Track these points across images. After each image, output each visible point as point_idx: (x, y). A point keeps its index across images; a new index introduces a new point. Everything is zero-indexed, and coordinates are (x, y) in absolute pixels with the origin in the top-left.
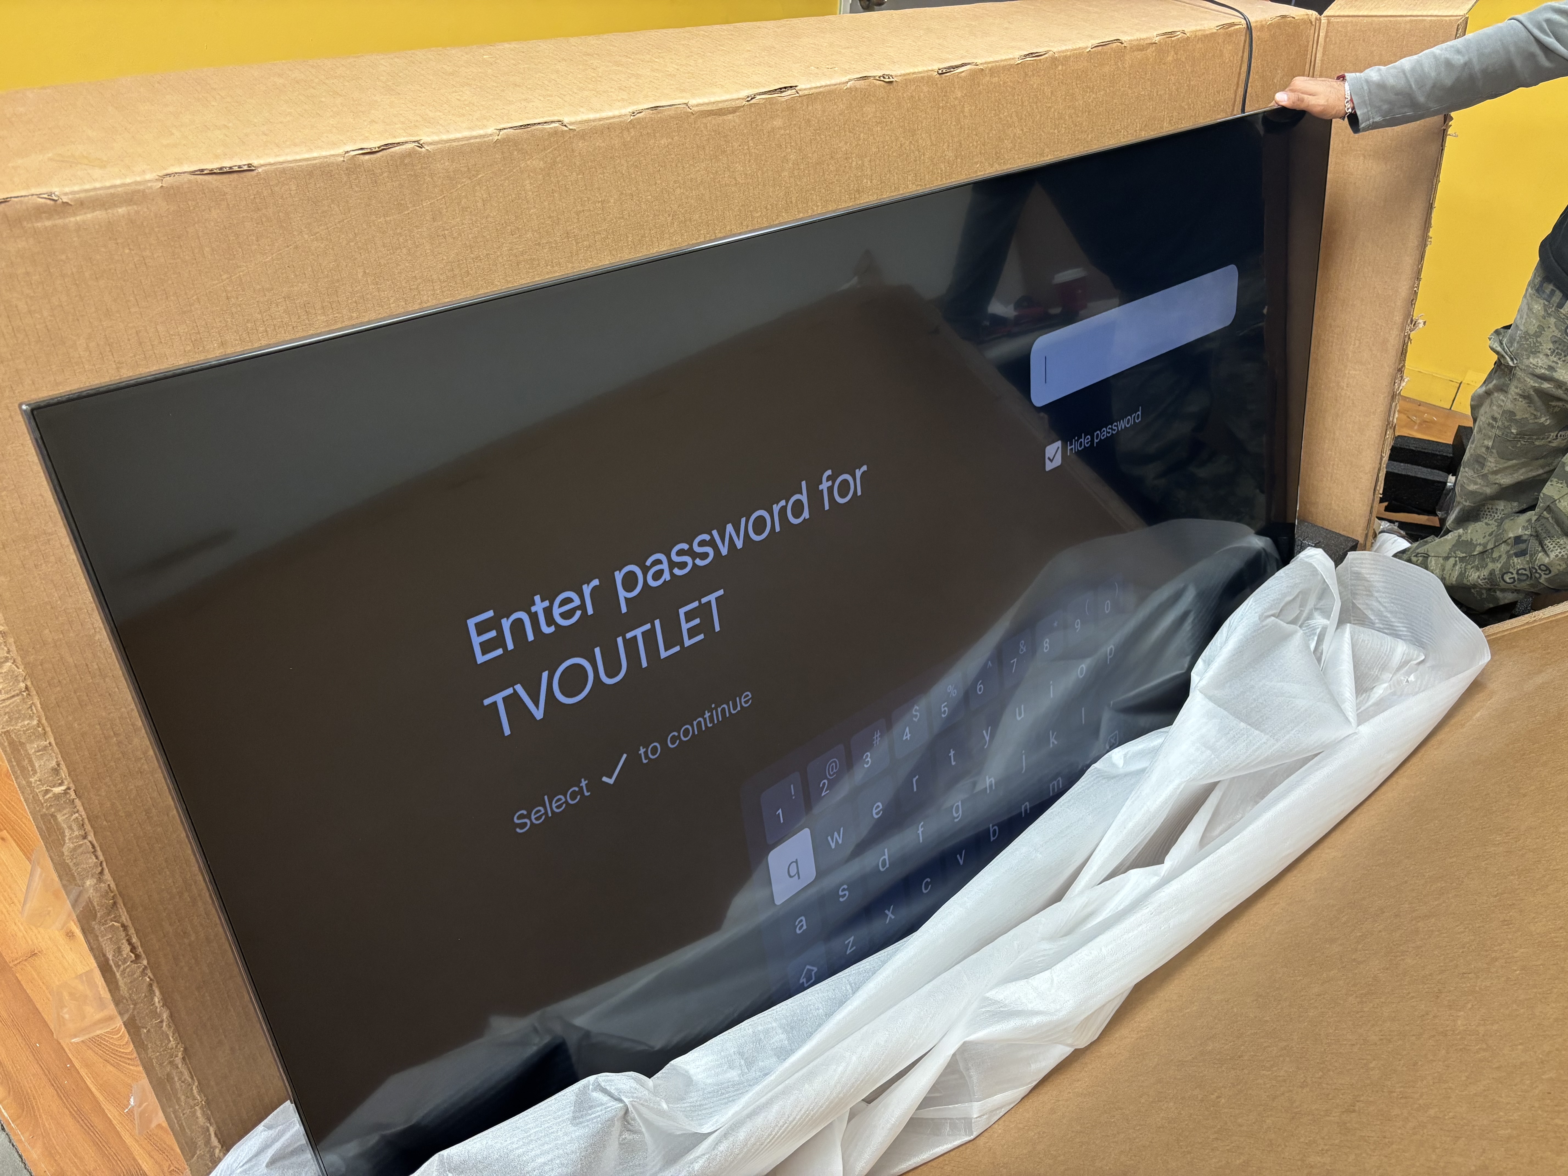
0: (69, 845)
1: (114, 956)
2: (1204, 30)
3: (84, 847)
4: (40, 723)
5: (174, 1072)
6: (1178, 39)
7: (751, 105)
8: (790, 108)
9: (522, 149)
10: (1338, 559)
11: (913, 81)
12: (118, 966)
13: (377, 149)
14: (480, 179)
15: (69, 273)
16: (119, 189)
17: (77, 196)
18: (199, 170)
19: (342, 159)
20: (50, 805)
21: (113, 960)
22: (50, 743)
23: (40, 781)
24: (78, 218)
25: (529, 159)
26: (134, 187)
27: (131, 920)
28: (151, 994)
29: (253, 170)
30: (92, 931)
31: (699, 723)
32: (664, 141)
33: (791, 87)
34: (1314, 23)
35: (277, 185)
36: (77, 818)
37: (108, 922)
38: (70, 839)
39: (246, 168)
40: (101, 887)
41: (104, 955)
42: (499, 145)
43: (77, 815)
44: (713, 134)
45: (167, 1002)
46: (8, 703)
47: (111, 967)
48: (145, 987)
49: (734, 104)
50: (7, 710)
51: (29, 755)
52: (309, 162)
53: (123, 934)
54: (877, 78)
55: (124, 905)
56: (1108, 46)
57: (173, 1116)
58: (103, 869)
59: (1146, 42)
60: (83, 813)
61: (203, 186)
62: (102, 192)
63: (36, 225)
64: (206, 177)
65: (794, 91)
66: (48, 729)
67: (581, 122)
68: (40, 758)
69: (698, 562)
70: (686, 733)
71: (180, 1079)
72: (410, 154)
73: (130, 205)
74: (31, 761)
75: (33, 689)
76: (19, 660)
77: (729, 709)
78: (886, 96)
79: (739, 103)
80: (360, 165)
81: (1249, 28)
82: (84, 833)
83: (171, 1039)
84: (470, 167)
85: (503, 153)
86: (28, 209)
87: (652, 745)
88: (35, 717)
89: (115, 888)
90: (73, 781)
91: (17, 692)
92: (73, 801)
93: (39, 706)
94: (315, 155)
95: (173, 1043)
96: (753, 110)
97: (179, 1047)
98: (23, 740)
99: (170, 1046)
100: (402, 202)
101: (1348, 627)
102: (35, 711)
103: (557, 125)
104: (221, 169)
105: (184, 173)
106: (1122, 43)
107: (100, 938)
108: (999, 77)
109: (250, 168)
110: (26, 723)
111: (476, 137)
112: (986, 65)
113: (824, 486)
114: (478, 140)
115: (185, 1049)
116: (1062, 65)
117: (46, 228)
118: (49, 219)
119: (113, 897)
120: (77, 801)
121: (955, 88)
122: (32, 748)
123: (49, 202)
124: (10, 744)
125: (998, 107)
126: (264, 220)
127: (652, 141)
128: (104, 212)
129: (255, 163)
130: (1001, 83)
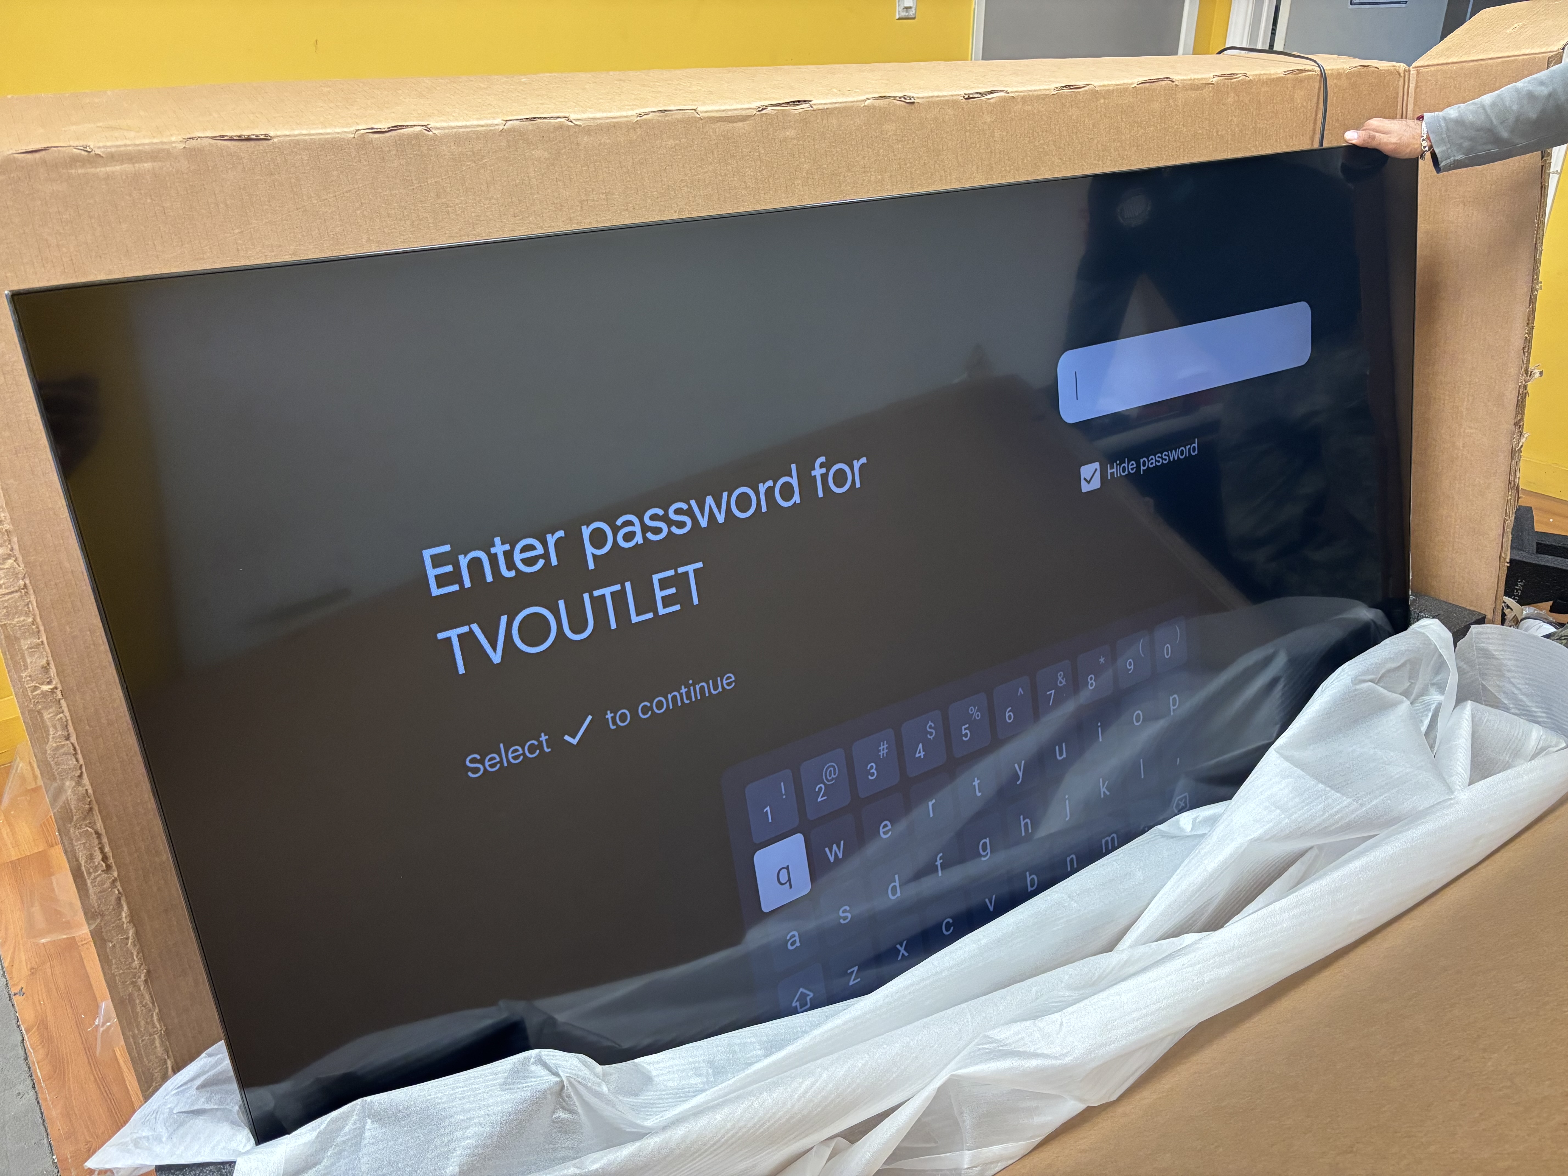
0: (52, 744)
1: (86, 862)
2: (1270, 74)
3: (65, 748)
4: (34, 622)
5: (136, 994)
6: (1239, 81)
7: (761, 114)
8: (804, 119)
9: (528, 139)
10: (1459, 634)
11: (937, 103)
12: (89, 874)
13: (386, 130)
14: (485, 164)
15: (96, 216)
16: (147, 147)
17: (109, 150)
18: (220, 136)
19: (353, 136)
20: (38, 702)
21: (85, 866)
22: (42, 642)
23: (30, 676)
24: (108, 169)
25: (533, 149)
26: (160, 146)
27: (105, 829)
28: (119, 907)
29: (269, 140)
30: (67, 833)
31: (674, 698)
32: (671, 142)
33: (805, 101)
34: (1402, 75)
35: (290, 154)
36: (61, 718)
37: (83, 826)
38: (53, 738)
39: (262, 137)
40: (79, 791)
41: (77, 860)
42: (505, 134)
43: (61, 715)
44: (722, 138)
45: (134, 918)
46: (7, 597)
47: (83, 873)
48: (113, 899)
49: (744, 113)
50: (6, 604)
51: (23, 651)
52: (322, 137)
53: (96, 842)
54: (898, 98)
55: (99, 812)
56: (1157, 84)
57: (132, 1040)
58: (82, 773)
59: (1201, 82)
60: (67, 714)
61: (222, 150)
62: (130, 148)
63: (70, 171)
64: (226, 143)
65: (808, 105)
66: (42, 628)
67: (586, 119)
68: (31, 655)
69: (674, 529)
70: (660, 705)
71: (141, 1002)
72: (417, 136)
73: (155, 161)
74: (23, 657)
75: (31, 587)
76: (20, 559)
77: (709, 688)
78: (907, 116)
79: (749, 112)
80: (369, 142)
81: (1323, 77)
82: (67, 734)
83: (136, 959)
84: (475, 152)
85: (508, 141)
86: (64, 157)
87: (620, 712)
88: (31, 615)
89: (92, 794)
90: (61, 681)
91: (16, 588)
92: (59, 702)
93: (35, 604)
94: (328, 131)
95: (136, 963)
96: (764, 118)
97: (142, 968)
98: (18, 636)
99: (134, 965)
100: (408, 178)
101: (1469, 705)
102: (31, 608)
103: (563, 120)
104: (240, 136)
105: (207, 137)
106: (1173, 82)
107: (74, 841)
108: (1033, 106)
109: (267, 138)
110: (22, 619)
111: (483, 126)
112: (1017, 94)
113: (818, 472)
114: (484, 128)
115: (149, 972)
116: (1105, 98)
117: (79, 175)
118: (82, 167)
119: (90, 802)
120: (63, 701)
121: (983, 113)
122: (25, 644)
123: (83, 153)
124: (6, 637)
125: (1032, 134)
126: (276, 184)
127: (658, 142)
128: (131, 166)
129: (272, 134)
130: (1035, 111)
